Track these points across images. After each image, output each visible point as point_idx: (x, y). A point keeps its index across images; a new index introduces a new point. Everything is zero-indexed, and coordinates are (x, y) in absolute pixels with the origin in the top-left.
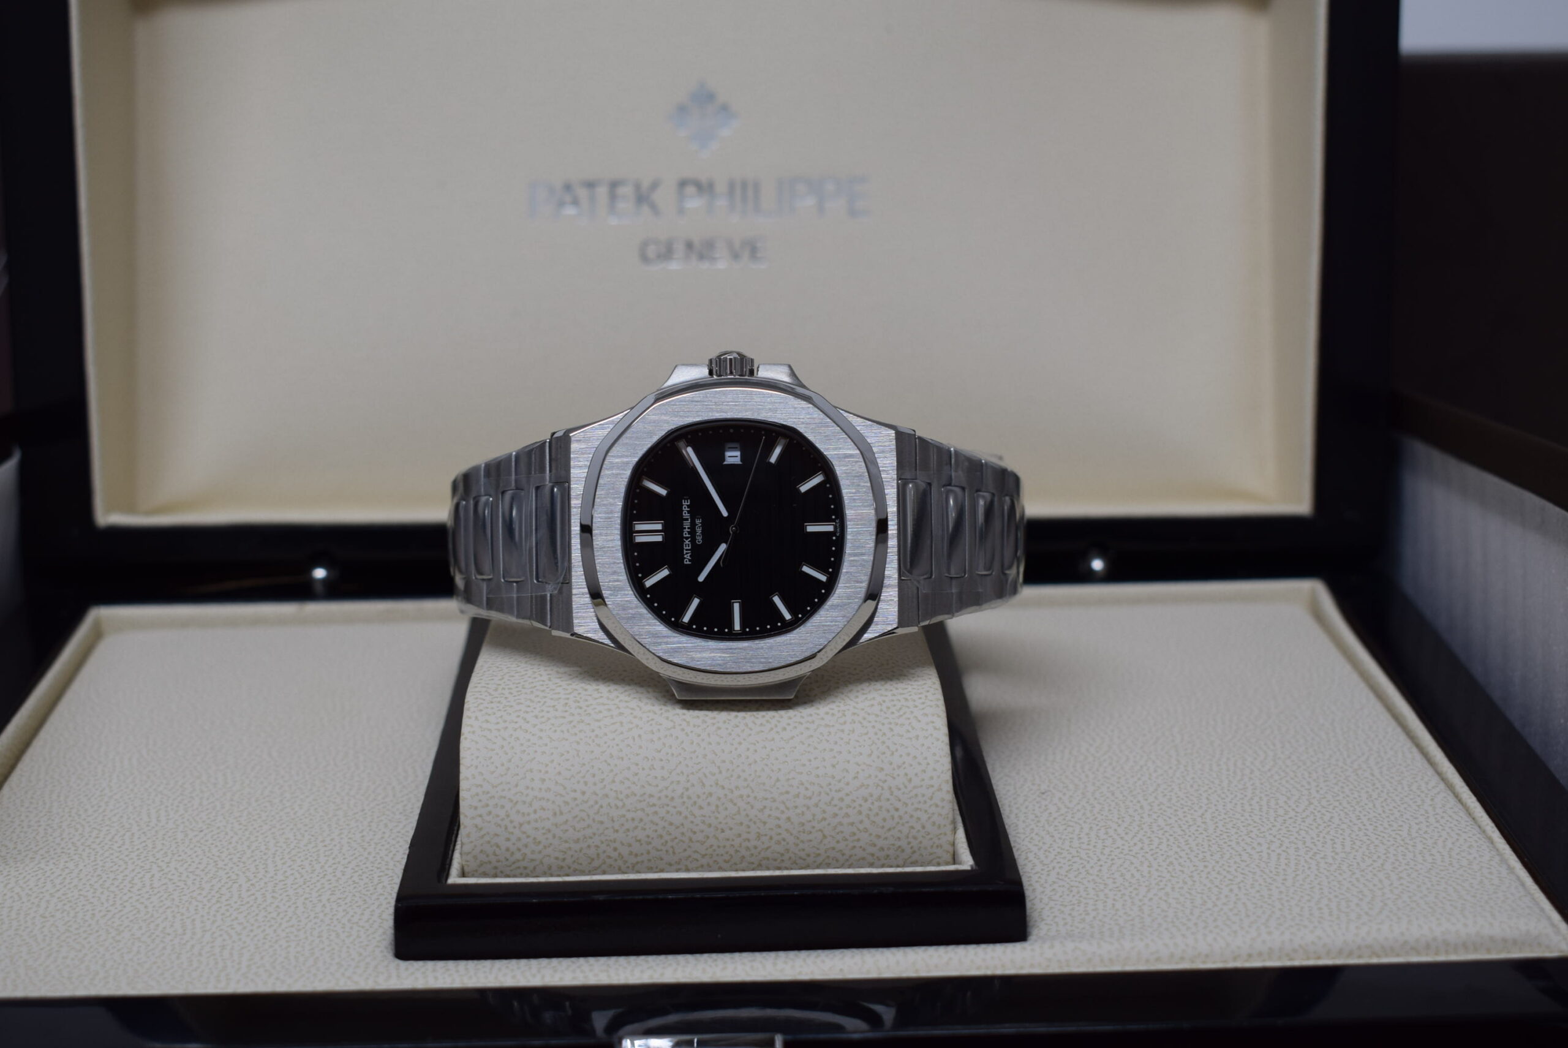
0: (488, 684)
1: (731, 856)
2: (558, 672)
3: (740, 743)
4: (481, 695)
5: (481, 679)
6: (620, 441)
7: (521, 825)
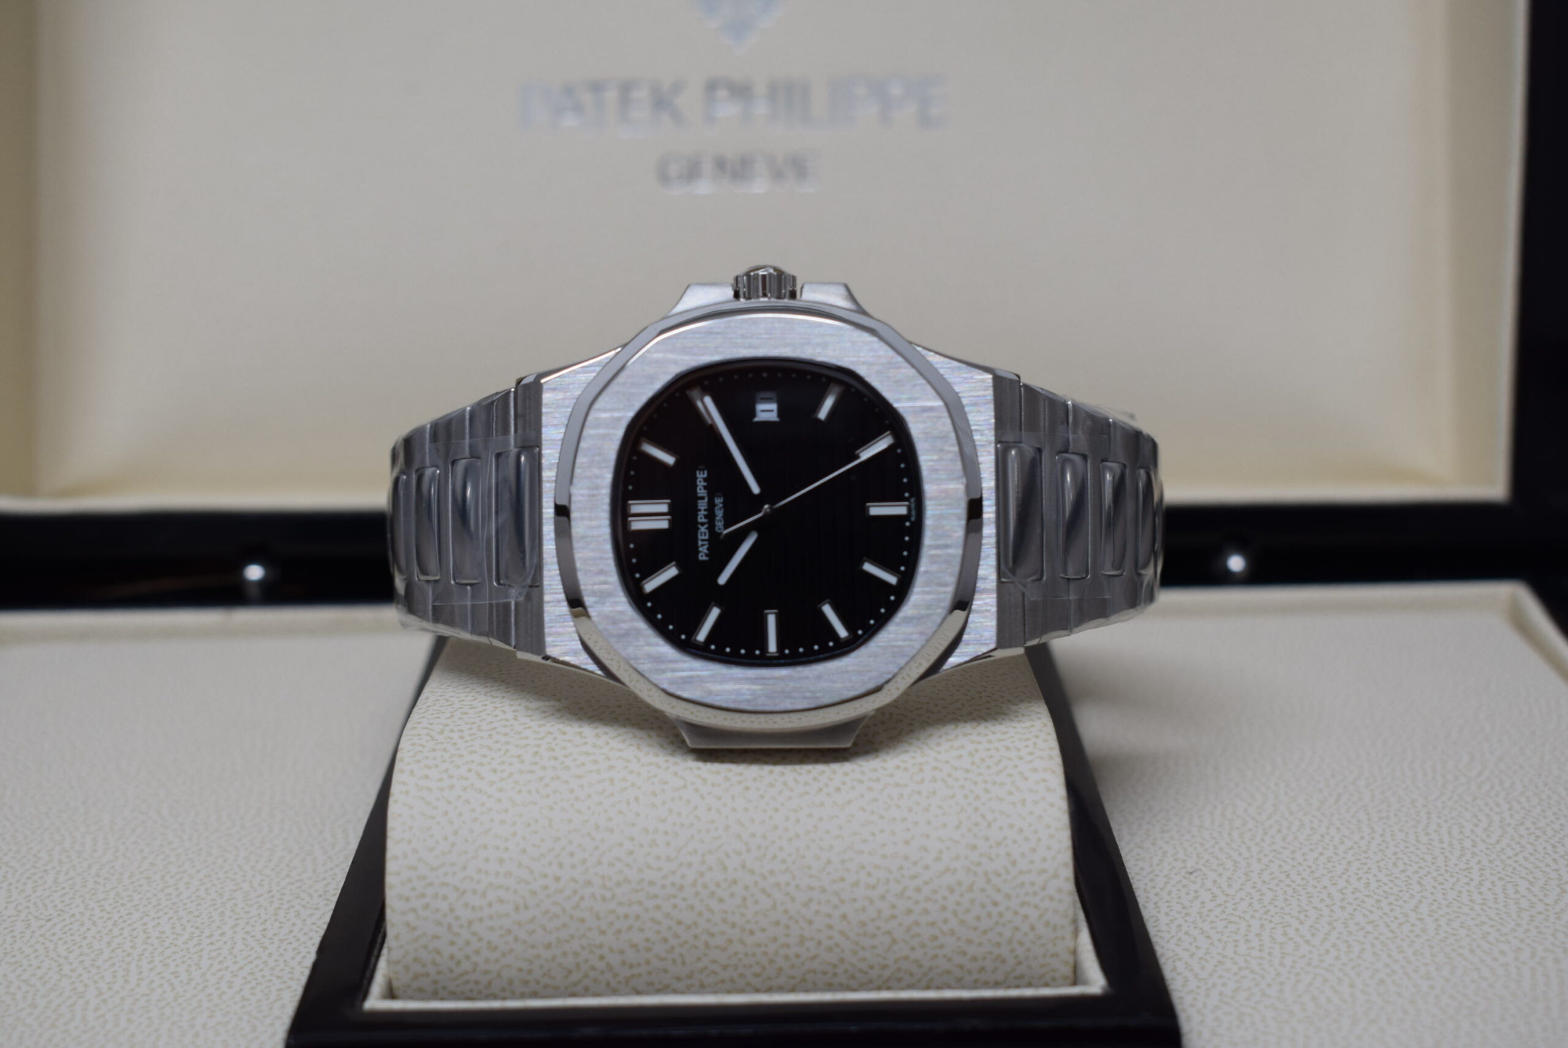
0: (431, 724)
1: (764, 968)
2: (528, 708)
3: (776, 810)
4: (420, 739)
5: (423, 717)
6: (609, 390)
7: (470, 923)
